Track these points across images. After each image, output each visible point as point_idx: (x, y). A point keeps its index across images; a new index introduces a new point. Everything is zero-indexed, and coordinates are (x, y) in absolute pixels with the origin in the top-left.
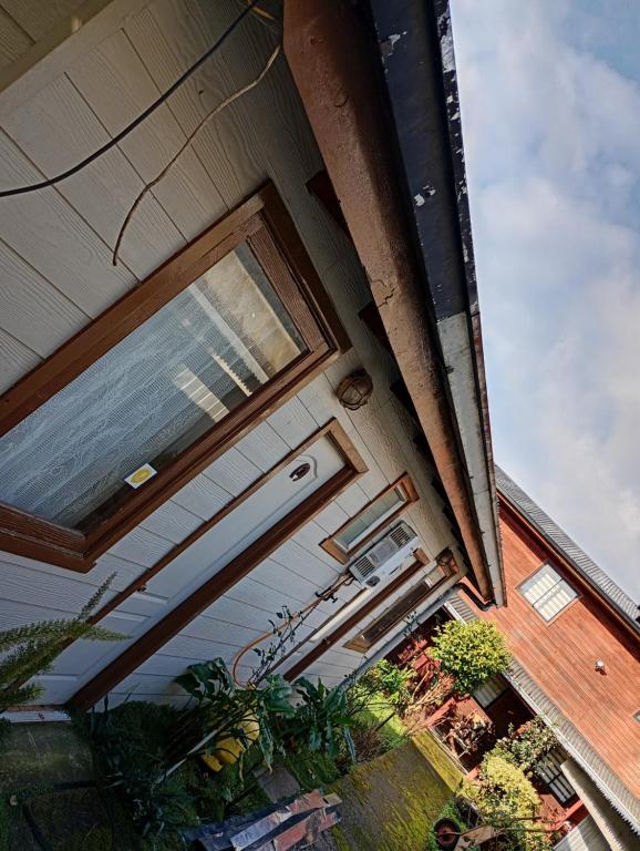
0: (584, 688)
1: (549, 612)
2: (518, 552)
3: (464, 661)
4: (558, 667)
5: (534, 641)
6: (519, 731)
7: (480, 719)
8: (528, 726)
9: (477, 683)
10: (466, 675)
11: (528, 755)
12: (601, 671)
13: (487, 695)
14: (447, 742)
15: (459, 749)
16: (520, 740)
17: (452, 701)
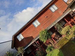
0: (49, 19)
1: (39, 24)
2: (30, 27)
3: (46, 37)
4: (47, 23)
5: (43, 26)
6: (56, 28)
7: (54, 34)
8: (55, 27)
9: (49, 35)
10: (48, 36)
11: (60, 27)
12: (47, 17)
13: (51, 33)
14: (58, 39)
15: (59, 37)
16: (58, 28)
17: (52, 38)
